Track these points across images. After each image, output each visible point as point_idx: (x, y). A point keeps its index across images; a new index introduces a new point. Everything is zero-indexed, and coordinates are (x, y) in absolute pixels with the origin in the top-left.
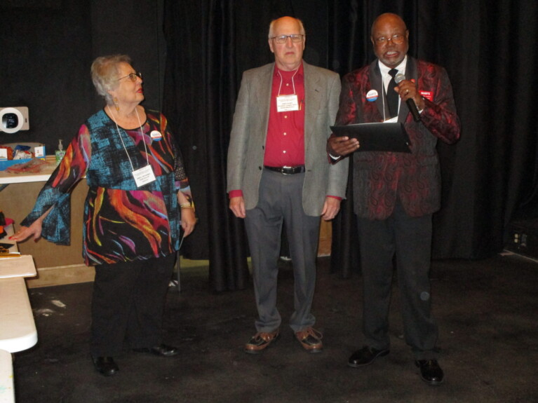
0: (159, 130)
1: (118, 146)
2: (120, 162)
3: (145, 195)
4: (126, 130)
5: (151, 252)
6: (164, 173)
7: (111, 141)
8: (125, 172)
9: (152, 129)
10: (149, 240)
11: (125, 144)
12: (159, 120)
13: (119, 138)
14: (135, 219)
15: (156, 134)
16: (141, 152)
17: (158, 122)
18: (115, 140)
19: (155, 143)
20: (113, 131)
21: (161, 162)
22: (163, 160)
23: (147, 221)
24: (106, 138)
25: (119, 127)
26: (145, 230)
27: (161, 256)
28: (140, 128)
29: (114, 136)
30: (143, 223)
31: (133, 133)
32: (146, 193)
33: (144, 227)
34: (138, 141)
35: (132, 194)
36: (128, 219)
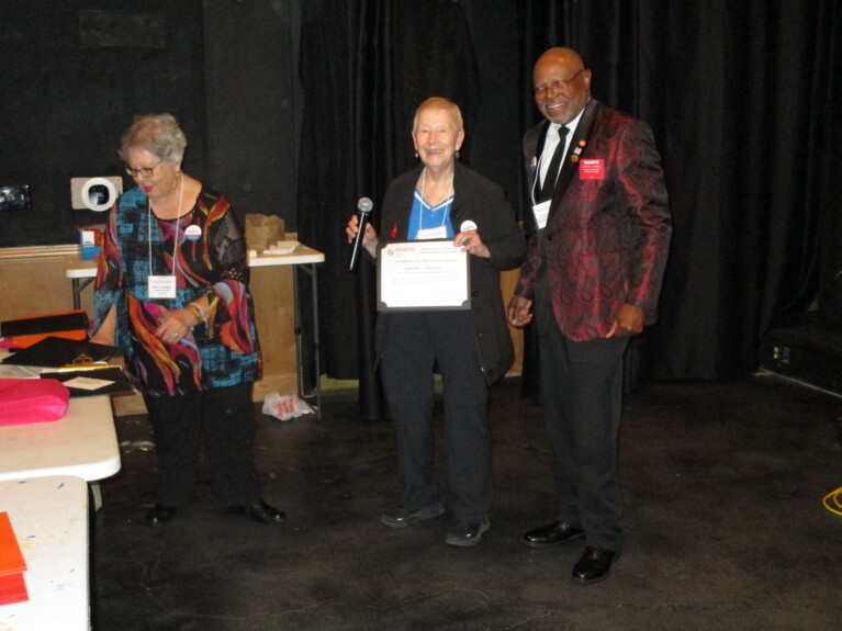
0: (202, 226)
1: (141, 238)
2: (135, 260)
3: (160, 312)
4: (159, 220)
5: (165, 387)
6: (189, 285)
7: (136, 228)
8: (138, 274)
9: (193, 222)
10: (163, 372)
11: (152, 236)
12: (209, 209)
13: (147, 227)
14: (148, 340)
15: (194, 231)
16: (166, 253)
17: (206, 212)
18: (140, 229)
19: (188, 243)
20: (143, 217)
21: (186, 272)
22: (188, 269)
23: (161, 346)
24: (131, 222)
25: (152, 213)
26: (158, 357)
27: (177, 394)
28: (176, 220)
29: (142, 224)
30: (157, 347)
31: (165, 225)
32: (162, 308)
33: (159, 353)
34: (167, 236)
35: (146, 306)
36: (141, 338)
